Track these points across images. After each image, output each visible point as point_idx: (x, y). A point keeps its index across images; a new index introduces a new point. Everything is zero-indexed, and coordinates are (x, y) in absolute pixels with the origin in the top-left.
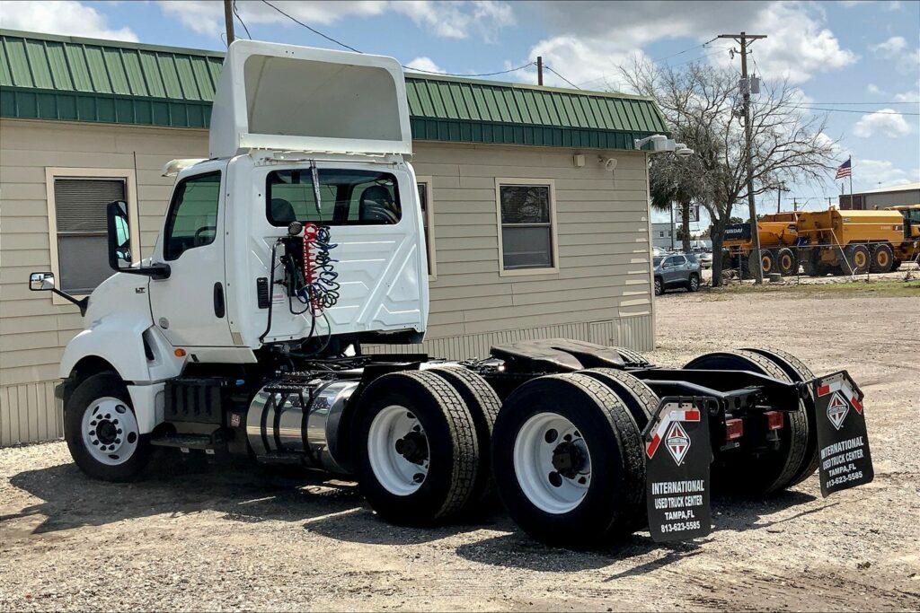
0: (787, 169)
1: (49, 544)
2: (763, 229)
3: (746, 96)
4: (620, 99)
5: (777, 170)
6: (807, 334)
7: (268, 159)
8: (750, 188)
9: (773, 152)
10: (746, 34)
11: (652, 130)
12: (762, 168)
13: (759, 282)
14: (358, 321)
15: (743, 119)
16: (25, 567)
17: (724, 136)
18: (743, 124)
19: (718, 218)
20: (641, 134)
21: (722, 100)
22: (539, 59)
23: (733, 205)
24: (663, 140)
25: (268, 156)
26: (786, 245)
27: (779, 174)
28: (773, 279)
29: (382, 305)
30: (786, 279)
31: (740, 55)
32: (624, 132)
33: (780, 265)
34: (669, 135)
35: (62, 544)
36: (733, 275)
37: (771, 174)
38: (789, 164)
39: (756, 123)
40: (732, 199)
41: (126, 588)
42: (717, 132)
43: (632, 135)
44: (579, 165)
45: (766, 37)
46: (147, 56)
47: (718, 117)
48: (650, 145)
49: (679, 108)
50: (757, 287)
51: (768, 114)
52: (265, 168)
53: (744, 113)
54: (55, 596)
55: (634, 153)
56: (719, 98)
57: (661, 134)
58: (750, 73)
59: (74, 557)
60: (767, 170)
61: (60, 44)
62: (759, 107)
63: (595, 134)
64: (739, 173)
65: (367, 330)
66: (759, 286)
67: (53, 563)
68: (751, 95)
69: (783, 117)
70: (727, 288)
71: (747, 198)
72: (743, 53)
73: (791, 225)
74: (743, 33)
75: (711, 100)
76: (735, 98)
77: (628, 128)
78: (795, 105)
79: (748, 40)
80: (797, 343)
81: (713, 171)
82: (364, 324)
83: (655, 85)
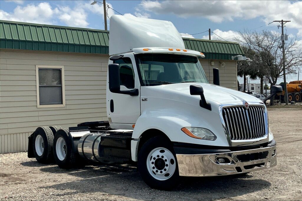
0: (296, 66)
1: (20, 182)
2: (289, 86)
3: (283, 41)
4: (227, 43)
5: (293, 67)
6: (293, 122)
8: (284, 72)
9: (292, 60)
10: (283, 20)
11: (238, 53)
12: (288, 66)
13: (287, 104)
15: (282, 49)
16: (10, 188)
17: (275, 55)
18: (282, 51)
19: (272, 82)
20: (234, 55)
21: (274, 43)
22: (210, 29)
23: (278, 78)
24: (241, 57)
26: (297, 92)
27: (293, 68)
28: (292, 103)
30: (297, 103)
31: (281, 28)
32: (228, 54)
33: (295, 98)
34: (243, 55)
35: (24, 182)
36: (278, 102)
37: (291, 68)
38: (297, 64)
39: (286, 51)
40: (277, 76)
41: (35, 196)
42: (272, 53)
43: (231, 55)
44: (212, 65)
45: (290, 21)
46: (68, 30)
47: (273, 48)
48: (237, 58)
49: (259, 45)
50: (285, 106)
51: (290, 48)
53: (282, 47)
54: (14, 198)
55: (231, 61)
56: (272, 43)
57: (241, 55)
58: (284, 33)
59: (25, 186)
60: (289, 66)
61: (41, 27)
62: (287, 45)
63: (218, 55)
64: (280, 67)
66: (287, 106)
67: (18, 187)
68: (285, 41)
69: (295, 48)
70: (275, 106)
71: (283, 75)
72: (282, 27)
73: (299, 85)
74: (282, 20)
75: (270, 43)
76: (279, 42)
77: (229, 53)
78: (299, 44)
79: (284, 22)
80: (288, 125)
81: (270, 67)
83: (251, 38)
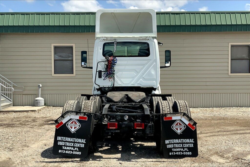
7: (104, 40)
14: (132, 83)
25: (104, 39)
29: (141, 79)
52: (103, 42)
65: (135, 86)
82: (134, 84)
